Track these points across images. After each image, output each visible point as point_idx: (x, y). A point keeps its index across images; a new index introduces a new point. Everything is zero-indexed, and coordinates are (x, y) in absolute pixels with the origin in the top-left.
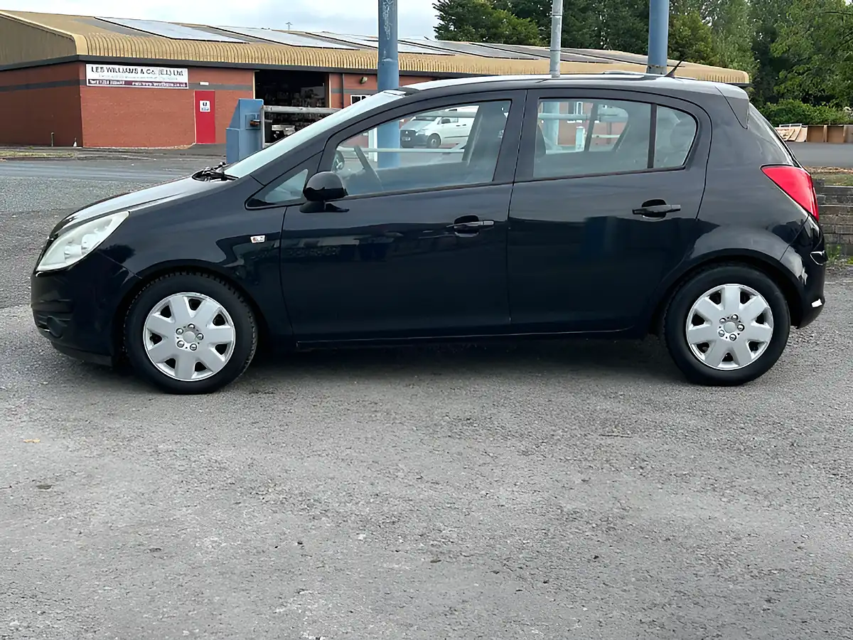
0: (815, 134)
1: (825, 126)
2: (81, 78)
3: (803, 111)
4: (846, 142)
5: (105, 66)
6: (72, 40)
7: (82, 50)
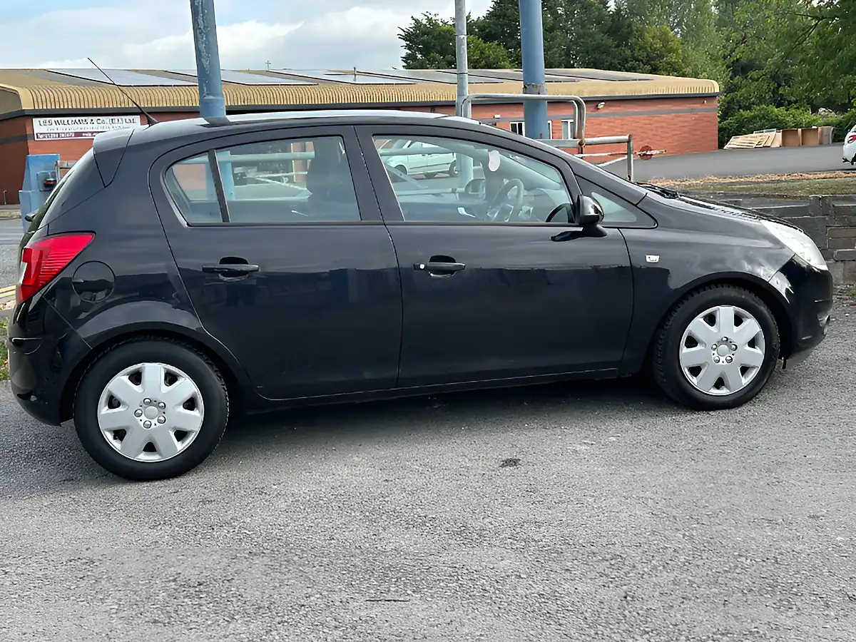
0: (791, 139)
1: (800, 130)
2: (29, 132)
3: (777, 116)
4: (821, 144)
5: (53, 119)
6: (16, 94)
7: (27, 105)
